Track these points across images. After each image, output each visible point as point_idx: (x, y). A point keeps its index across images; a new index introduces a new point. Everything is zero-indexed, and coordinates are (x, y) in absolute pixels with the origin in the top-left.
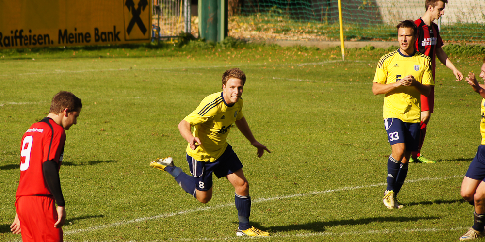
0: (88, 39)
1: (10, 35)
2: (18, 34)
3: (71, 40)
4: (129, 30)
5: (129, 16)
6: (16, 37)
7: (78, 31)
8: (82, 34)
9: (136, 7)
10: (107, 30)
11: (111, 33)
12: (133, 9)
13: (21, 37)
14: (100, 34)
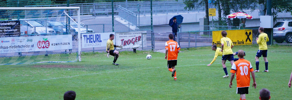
0: (236, 43)
1: (216, 43)
2: (218, 42)
5: (247, 37)
6: (218, 43)
9: (248, 35)
10: (241, 41)
13: (219, 43)
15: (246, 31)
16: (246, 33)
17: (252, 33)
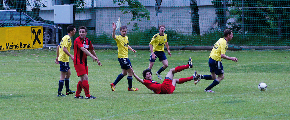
0: (17, 47)
3: (11, 48)
4: (34, 43)
7: (13, 44)
8: (15, 45)
9: (36, 33)
11: (27, 44)
12: (35, 34)
14: (22, 45)
15: (33, 29)
16: (34, 32)
17: (42, 30)
